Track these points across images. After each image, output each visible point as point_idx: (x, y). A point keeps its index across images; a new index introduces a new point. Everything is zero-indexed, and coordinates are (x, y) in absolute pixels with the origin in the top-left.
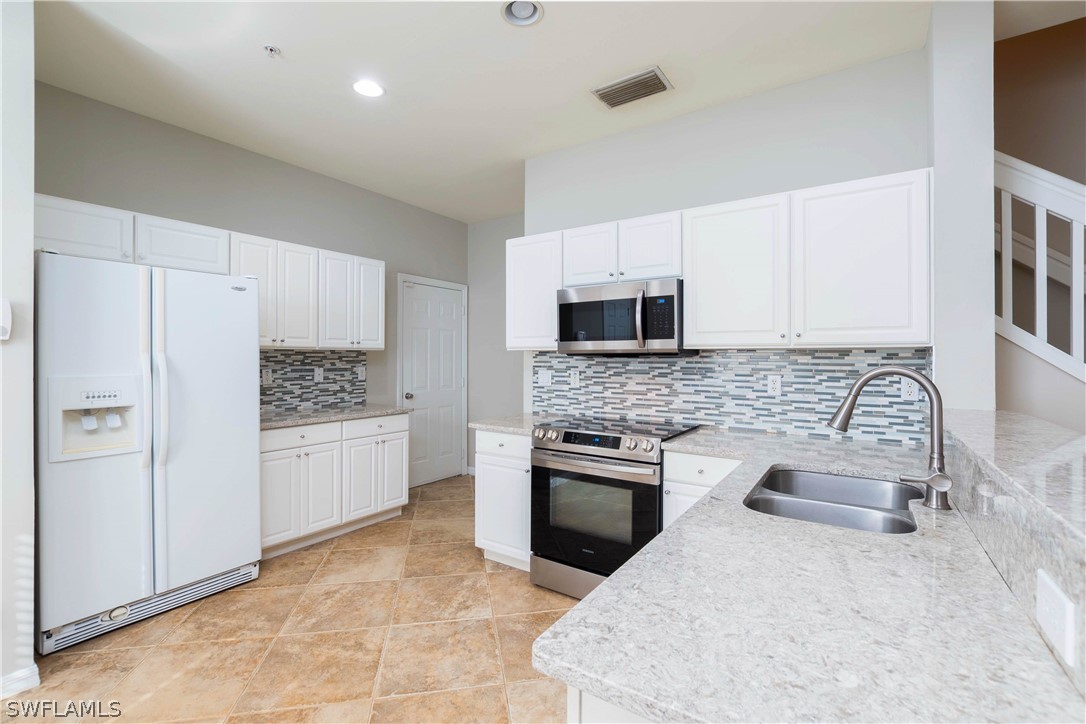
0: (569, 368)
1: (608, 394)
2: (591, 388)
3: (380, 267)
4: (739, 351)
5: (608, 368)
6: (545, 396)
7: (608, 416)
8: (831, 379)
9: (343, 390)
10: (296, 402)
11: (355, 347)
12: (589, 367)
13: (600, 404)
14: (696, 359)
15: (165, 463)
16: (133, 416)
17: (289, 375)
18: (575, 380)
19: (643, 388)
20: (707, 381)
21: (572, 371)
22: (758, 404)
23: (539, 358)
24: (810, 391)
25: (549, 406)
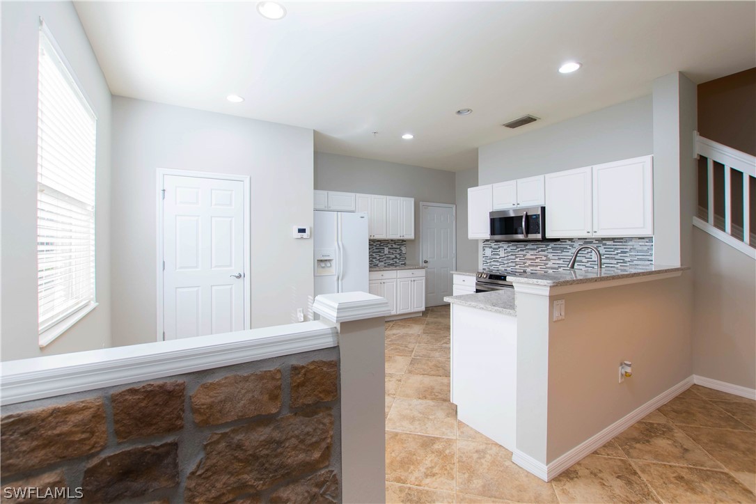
0: (499, 247)
1: (517, 260)
2: (510, 257)
3: (412, 200)
4: (579, 239)
5: (518, 248)
6: (488, 261)
7: (518, 270)
8: (622, 252)
9: (396, 258)
10: (377, 262)
11: (402, 238)
12: (509, 247)
13: (514, 264)
14: (558, 243)
15: (342, 280)
16: (333, 263)
17: (375, 251)
18: (502, 253)
19: (534, 257)
20: (564, 254)
21: (501, 249)
22: (588, 265)
23: (485, 243)
24: (612, 258)
25: (491, 266)
